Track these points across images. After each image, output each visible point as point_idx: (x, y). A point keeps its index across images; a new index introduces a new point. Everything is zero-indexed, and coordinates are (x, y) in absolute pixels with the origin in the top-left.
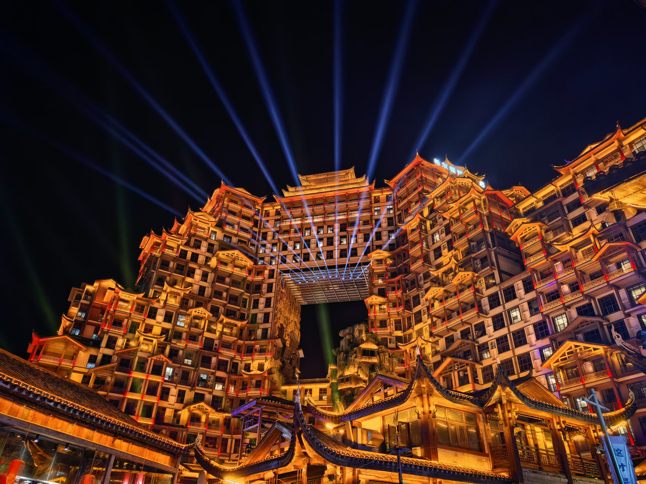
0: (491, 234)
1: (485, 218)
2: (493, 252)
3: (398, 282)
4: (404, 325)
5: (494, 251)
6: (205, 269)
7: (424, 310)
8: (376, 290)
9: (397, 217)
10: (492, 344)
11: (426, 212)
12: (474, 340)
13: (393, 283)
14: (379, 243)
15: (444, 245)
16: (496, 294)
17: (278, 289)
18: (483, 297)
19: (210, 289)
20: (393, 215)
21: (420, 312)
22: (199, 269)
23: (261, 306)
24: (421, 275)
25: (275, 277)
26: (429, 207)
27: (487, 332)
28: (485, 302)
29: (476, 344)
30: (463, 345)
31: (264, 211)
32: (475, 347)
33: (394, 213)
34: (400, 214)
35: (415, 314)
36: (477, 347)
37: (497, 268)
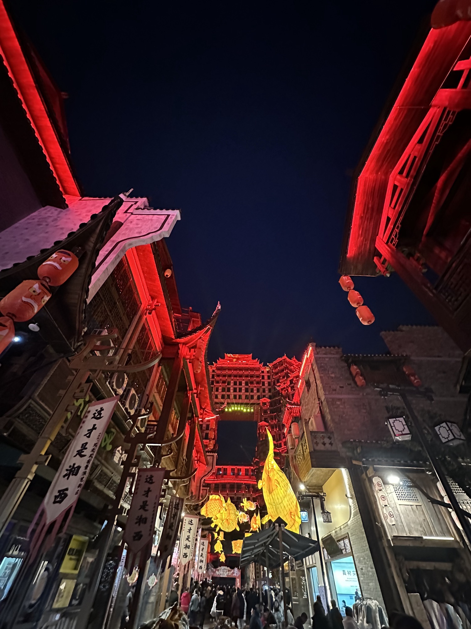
3: (275, 415)
4: (277, 438)
8: (263, 419)
13: (272, 416)
14: (263, 394)
34: (274, 381)
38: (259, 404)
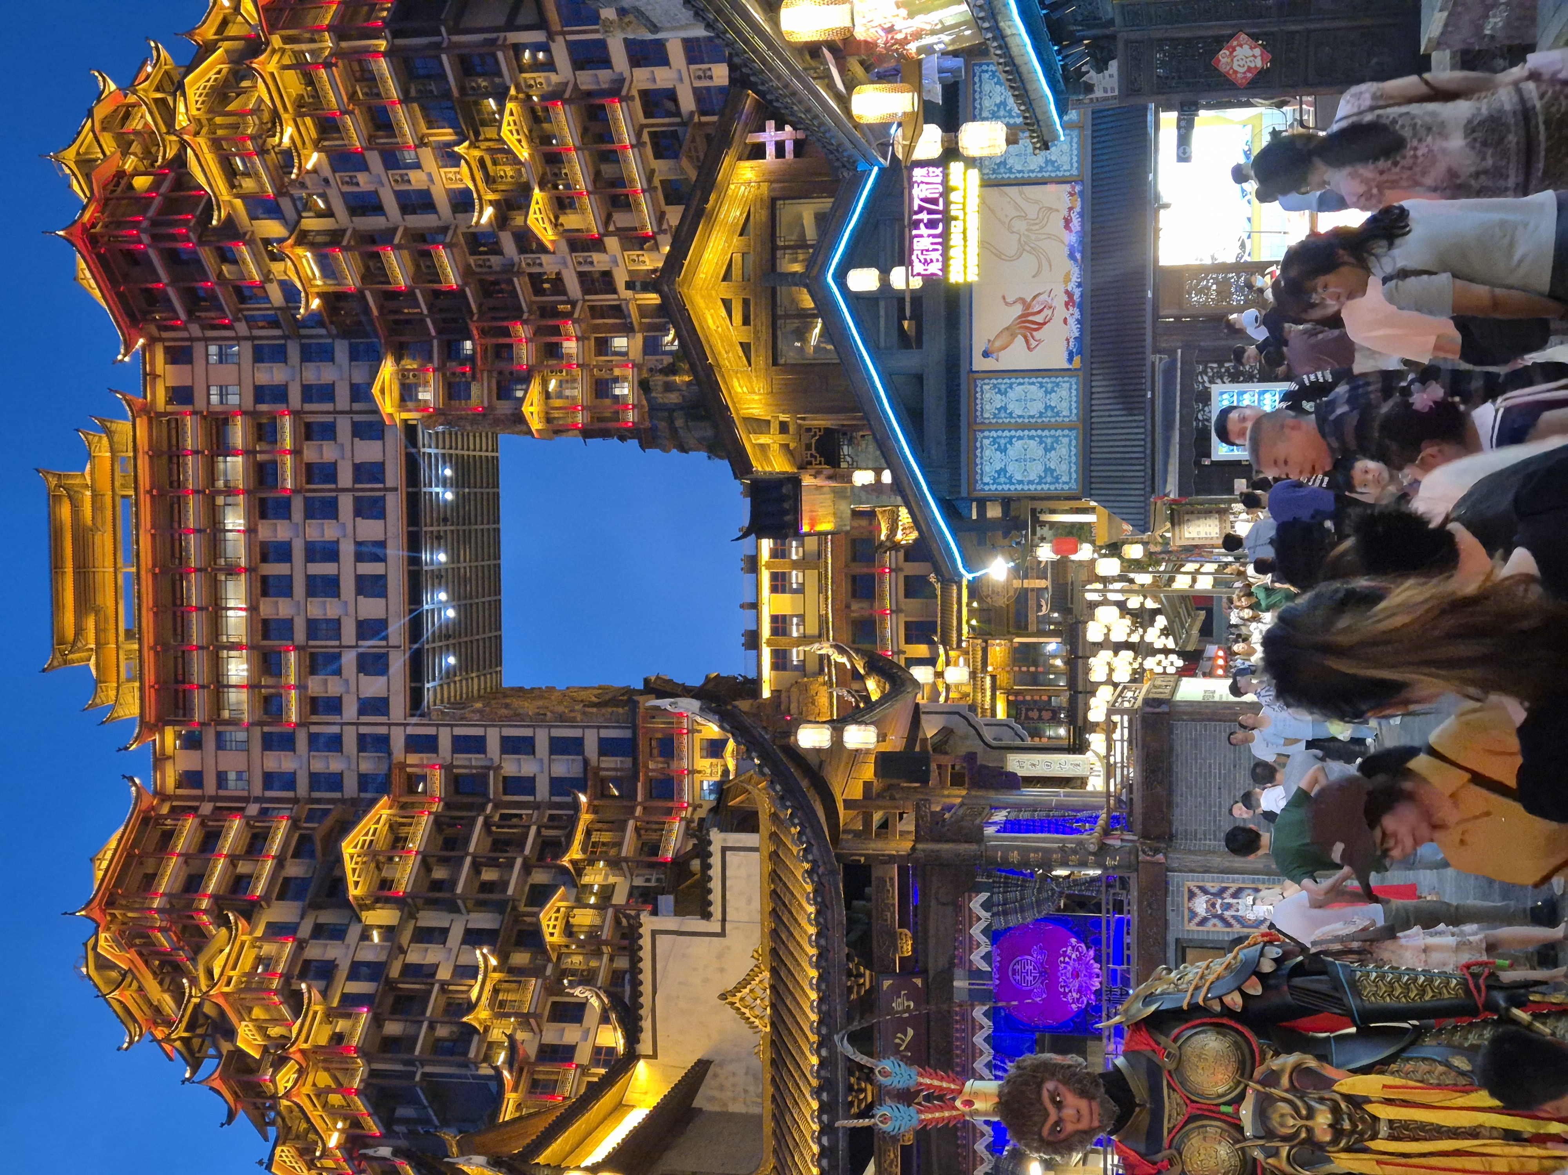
0: (396, 34)
1: (344, 44)
2: (455, 38)
5: (451, 32)
6: (405, 938)
7: (580, 263)
9: (257, 333)
10: (700, 78)
11: (272, 228)
12: (684, 124)
15: (396, 181)
16: (572, 47)
17: (477, 716)
18: (576, 84)
19: (473, 915)
20: (247, 346)
21: (582, 276)
22: (405, 952)
23: (526, 767)
24: (471, 260)
25: (431, 731)
26: (253, 217)
27: (668, 85)
28: (587, 79)
29: (696, 119)
30: (693, 154)
31: (180, 792)
32: (701, 124)
33: (238, 339)
34: (249, 319)
35: (586, 291)
36: (704, 119)
37: (502, 35)
38: (410, 431)
